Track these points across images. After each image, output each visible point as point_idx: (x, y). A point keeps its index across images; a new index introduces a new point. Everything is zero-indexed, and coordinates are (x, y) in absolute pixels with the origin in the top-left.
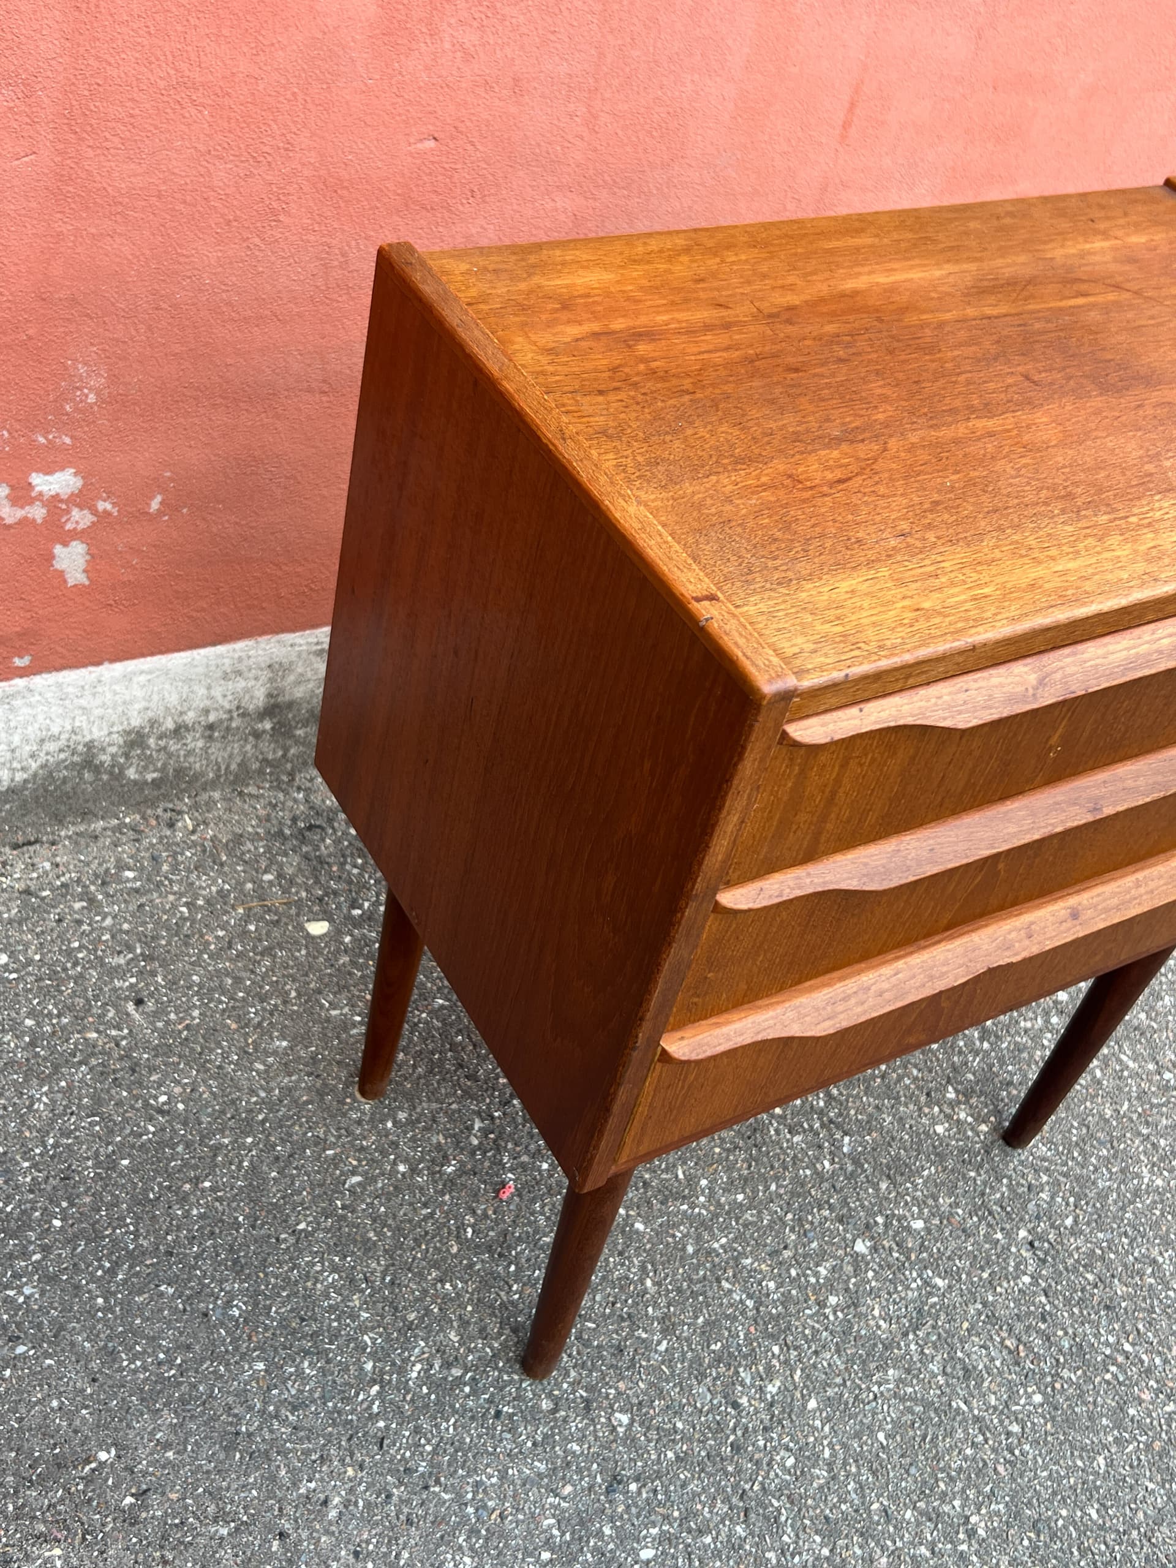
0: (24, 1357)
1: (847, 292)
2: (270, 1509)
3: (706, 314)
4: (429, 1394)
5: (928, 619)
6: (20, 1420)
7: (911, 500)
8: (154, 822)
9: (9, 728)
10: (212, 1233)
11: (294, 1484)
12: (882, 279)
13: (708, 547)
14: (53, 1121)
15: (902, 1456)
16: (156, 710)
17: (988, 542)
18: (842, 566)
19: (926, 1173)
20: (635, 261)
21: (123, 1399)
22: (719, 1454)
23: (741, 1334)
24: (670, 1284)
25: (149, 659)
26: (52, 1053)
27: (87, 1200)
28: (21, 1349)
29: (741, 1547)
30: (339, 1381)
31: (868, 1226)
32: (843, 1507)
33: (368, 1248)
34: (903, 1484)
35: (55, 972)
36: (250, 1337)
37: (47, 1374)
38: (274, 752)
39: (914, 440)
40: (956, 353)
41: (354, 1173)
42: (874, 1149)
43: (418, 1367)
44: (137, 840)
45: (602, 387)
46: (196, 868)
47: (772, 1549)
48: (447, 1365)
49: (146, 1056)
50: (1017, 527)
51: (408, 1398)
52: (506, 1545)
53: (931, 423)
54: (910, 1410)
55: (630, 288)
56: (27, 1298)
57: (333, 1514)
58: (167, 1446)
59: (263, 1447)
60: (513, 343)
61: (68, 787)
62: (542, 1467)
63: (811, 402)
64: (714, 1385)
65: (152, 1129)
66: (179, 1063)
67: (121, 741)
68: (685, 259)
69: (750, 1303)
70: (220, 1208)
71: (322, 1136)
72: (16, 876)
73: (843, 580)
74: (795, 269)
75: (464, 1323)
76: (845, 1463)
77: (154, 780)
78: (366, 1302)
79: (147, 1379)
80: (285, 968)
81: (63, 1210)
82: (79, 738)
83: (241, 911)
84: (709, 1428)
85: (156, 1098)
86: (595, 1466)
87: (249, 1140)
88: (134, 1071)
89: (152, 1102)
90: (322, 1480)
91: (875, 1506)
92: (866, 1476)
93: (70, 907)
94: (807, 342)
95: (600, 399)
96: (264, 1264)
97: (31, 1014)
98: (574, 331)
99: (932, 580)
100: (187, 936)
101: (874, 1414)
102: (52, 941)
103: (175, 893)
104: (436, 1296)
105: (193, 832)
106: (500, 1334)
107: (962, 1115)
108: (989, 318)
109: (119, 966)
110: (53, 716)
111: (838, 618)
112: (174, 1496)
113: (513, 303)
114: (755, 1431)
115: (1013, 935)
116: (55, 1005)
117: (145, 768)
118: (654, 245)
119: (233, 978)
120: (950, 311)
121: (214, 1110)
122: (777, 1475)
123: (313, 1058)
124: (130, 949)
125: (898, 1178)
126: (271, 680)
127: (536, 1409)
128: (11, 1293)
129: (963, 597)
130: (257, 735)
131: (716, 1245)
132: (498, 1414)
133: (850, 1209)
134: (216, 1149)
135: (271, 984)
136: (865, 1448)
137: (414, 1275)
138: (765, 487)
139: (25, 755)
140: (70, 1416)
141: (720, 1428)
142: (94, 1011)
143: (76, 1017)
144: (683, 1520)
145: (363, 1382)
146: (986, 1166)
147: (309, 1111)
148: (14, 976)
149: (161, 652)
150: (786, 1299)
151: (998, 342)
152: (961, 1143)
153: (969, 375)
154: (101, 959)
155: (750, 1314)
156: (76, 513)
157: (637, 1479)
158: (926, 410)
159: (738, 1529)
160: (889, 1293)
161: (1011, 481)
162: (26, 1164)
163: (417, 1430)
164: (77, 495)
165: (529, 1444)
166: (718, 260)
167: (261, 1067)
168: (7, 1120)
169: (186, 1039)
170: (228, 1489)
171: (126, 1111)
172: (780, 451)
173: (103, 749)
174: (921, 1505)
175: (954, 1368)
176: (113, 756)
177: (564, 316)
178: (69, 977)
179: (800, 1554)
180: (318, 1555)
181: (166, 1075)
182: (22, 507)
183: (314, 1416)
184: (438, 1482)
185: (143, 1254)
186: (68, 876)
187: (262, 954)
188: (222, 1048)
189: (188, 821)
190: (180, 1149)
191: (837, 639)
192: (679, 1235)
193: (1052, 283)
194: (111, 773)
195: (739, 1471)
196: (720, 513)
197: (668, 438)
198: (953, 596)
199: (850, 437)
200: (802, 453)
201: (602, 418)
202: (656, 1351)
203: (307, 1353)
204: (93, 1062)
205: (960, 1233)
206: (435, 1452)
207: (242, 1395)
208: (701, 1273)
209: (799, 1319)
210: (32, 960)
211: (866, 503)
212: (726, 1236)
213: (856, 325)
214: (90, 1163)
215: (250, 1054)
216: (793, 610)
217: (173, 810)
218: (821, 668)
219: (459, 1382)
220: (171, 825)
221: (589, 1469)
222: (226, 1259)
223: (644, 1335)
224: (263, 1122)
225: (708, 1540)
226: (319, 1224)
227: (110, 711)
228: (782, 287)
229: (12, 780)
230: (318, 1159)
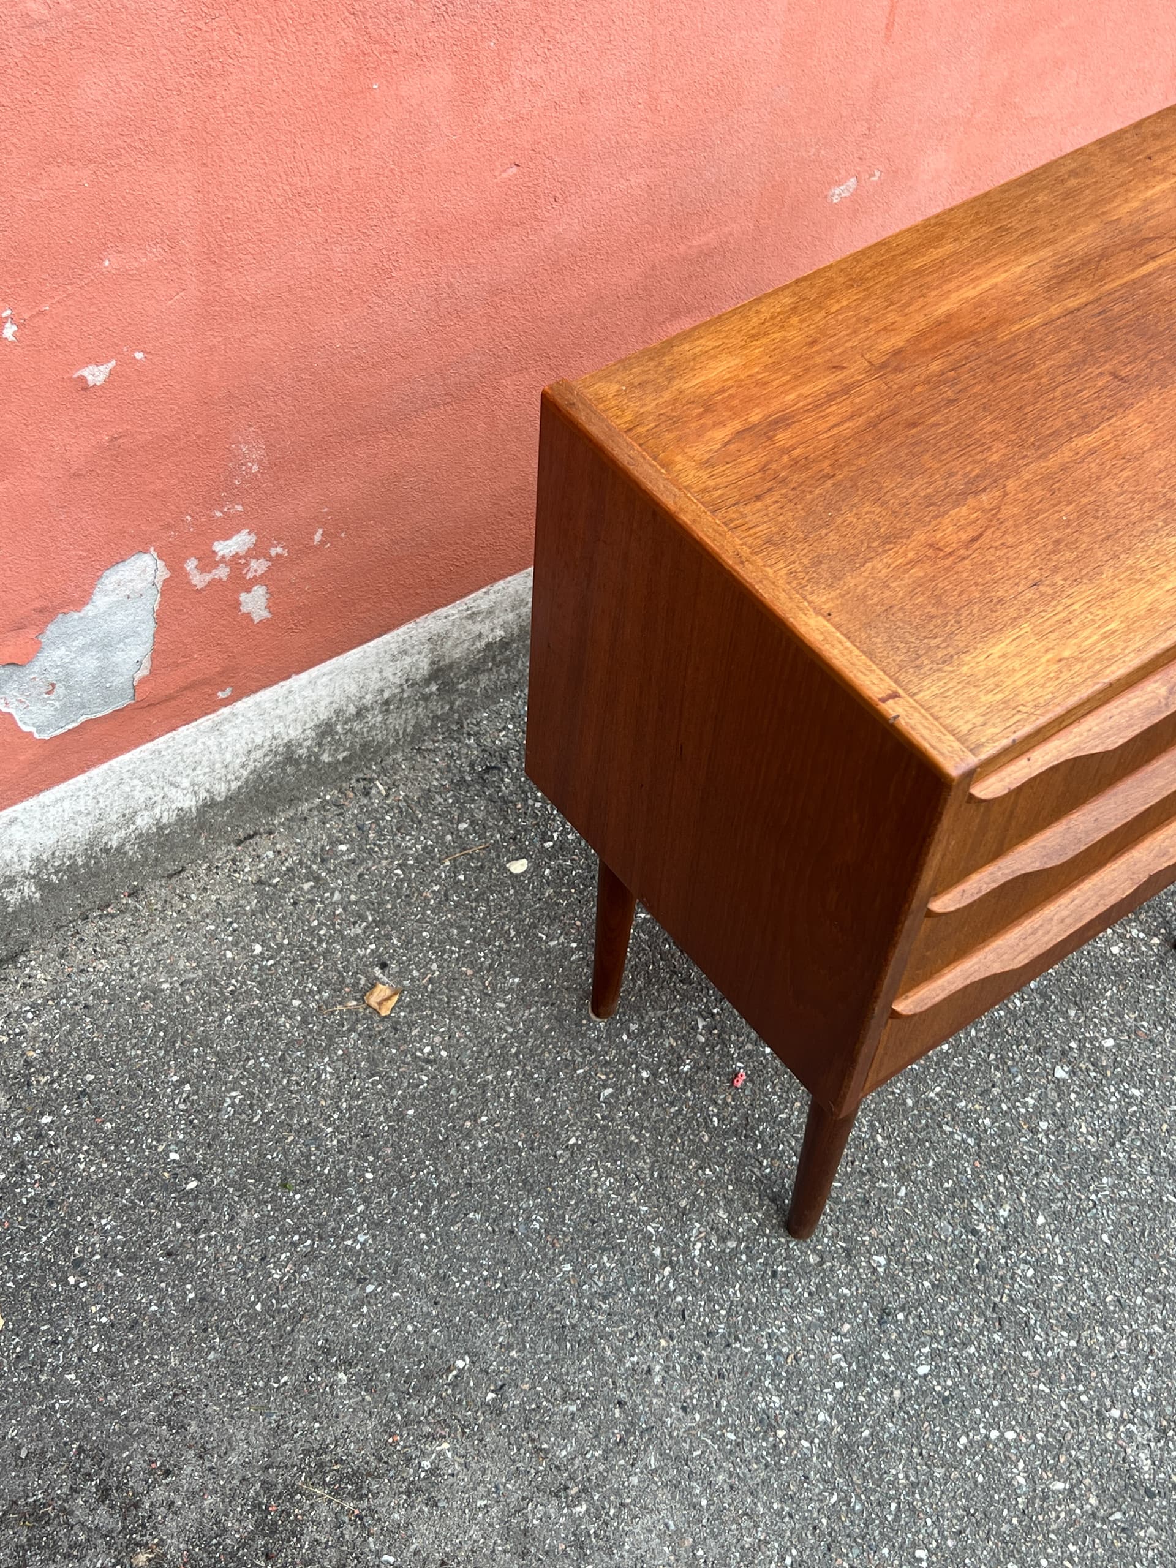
0: (374, 1294)
1: (942, 318)
2: (606, 1384)
3: (826, 382)
4: (713, 1267)
5: (1069, 667)
6: (386, 1346)
7: (1036, 544)
8: (351, 795)
9: (221, 749)
10: (500, 1161)
11: (620, 1360)
12: (970, 292)
13: (879, 640)
14: (340, 1087)
15: (1126, 1252)
16: (340, 701)
17: (1108, 572)
18: (992, 630)
19: (1109, 994)
20: (753, 336)
21: (464, 1315)
22: (968, 1277)
23: (968, 1170)
24: (898, 1135)
25: (328, 662)
26: (323, 1026)
27: (389, 1151)
28: (370, 1288)
29: (1001, 1351)
30: (636, 1268)
31: (1064, 1053)
32: (1082, 1304)
33: (633, 1150)
34: (1131, 1275)
35: (306, 952)
36: (553, 1245)
37: (396, 1304)
38: (442, 708)
39: (1027, 476)
40: (1049, 363)
41: (605, 1087)
42: (1058, 980)
43: (699, 1245)
44: (341, 814)
45: (758, 492)
46: (398, 830)
47: (1027, 1348)
48: (722, 1239)
49: (402, 1014)
50: (1128, 550)
51: (697, 1273)
52: (805, 1382)
53: (1039, 452)
54: (1126, 1211)
55: (756, 370)
56: (363, 1244)
57: (657, 1380)
58: (510, 1347)
59: (587, 1335)
60: (676, 463)
61: (275, 783)
62: (821, 1312)
63: (933, 457)
64: (953, 1218)
65: (425, 1078)
66: (432, 1015)
67: (314, 734)
68: (794, 320)
69: (971, 1141)
70: (500, 1138)
71: (570, 1058)
72: (247, 870)
73: (994, 645)
74: (892, 304)
75: (729, 1202)
76: (1078, 1267)
77: (344, 758)
78: (642, 1198)
79: (478, 1295)
80: (500, 910)
81: (371, 1164)
82: (279, 741)
83: (447, 863)
84: (956, 1255)
85: (421, 1051)
86: (865, 1304)
87: (509, 1073)
88: (396, 1030)
89: (419, 1054)
90: (642, 1353)
91: (1109, 1298)
92: (1097, 1274)
93: (301, 889)
94: (918, 389)
95: (759, 504)
96: (549, 1180)
97: (296, 994)
98: (721, 434)
99: (1067, 626)
100: (407, 896)
101: (1096, 1219)
102: (294, 923)
103: (387, 858)
104: (700, 1182)
105: (387, 796)
106: (761, 1205)
107: (1134, 932)
108: (1072, 312)
109: (358, 935)
110: (256, 730)
111: (997, 686)
112: (526, 1387)
113: (663, 418)
114: (995, 1252)
115: (1167, 842)
116: (314, 983)
117: (336, 750)
118: (766, 311)
119: (457, 928)
120: (1036, 314)
121: (472, 1052)
122: (1021, 1286)
123: (545, 988)
124: (363, 918)
125: (1084, 1003)
126: (432, 650)
127: (805, 1263)
128: (349, 1243)
129: (1095, 638)
130: (426, 698)
131: (932, 1095)
132: (774, 1274)
133: (1045, 1040)
134: (484, 1086)
135: (491, 926)
136: (1093, 1250)
137: (677, 1166)
138: (913, 563)
139: (237, 767)
140: (425, 1337)
141: (965, 1254)
142: (348, 981)
143: (334, 990)
144: (948, 1336)
145: (656, 1266)
146: (1163, 976)
147: (553, 1037)
148: (271, 962)
149: (338, 654)
150: (1002, 1132)
151: (1084, 339)
152: (1137, 960)
153: (1063, 387)
154: (340, 932)
155: (973, 1151)
156: (254, 564)
157: (902, 1309)
158: (1032, 439)
159: (996, 1336)
160: (1093, 1111)
161: (1118, 499)
162: (330, 1130)
163: (710, 1299)
164: (253, 549)
165: (806, 1295)
166: (823, 313)
167: (503, 1005)
168: (303, 1093)
169: (432, 992)
170: (567, 1373)
171: (399, 1067)
172: (918, 520)
173: (300, 745)
174: (1149, 1290)
175: (1160, 1167)
176: (308, 748)
177: (708, 420)
178: (319, 955)
179: (1052, 1349)
180: (653, 1414)
181: (423, 1027)
182: (210, 572)
183: (622, 1301)
184: (737, 1339)
185: (447, 1189)
186: (290, 860)
187: (476, 900)
188: (464, 994)
189: (380, 787)
190: (453, 1091)
191: (1001, 707)
192: (898, 1091)
193: (1123, 250)
194: (309, 762)
195: (988, 1288)
196: (881, 602)
197: (824, 532)
198: (1087, 638)
199: (973, 488)
200: (936, 517)
201: (765, 526)
202: (897, 1197)
203: (604, 1250)
204: (360, 1028)
205: (1148, 1043)
206: (729, 1315)
207: (558, 1294)
208: (924, 1122)
209: (1016, 1147)
210: (282, 945)
211: (999, 559)
212: (939, 1085)
213: (956, 356)
214: (382, 1118)
215: (490, 995)
216: (960, 687)
217: (365, 779)
218: (993, 739)
219: (735, 1252)
220: (367, 794)
221: (860, 1308)
222: (517, 1181)
223: (884, 1185)
224: (517, 1054)
225: (972, 1350)
226: (586, 1136)
227: (302, 713)
228: (885, 329)
229: (229, 790)
230: (572, 1079)
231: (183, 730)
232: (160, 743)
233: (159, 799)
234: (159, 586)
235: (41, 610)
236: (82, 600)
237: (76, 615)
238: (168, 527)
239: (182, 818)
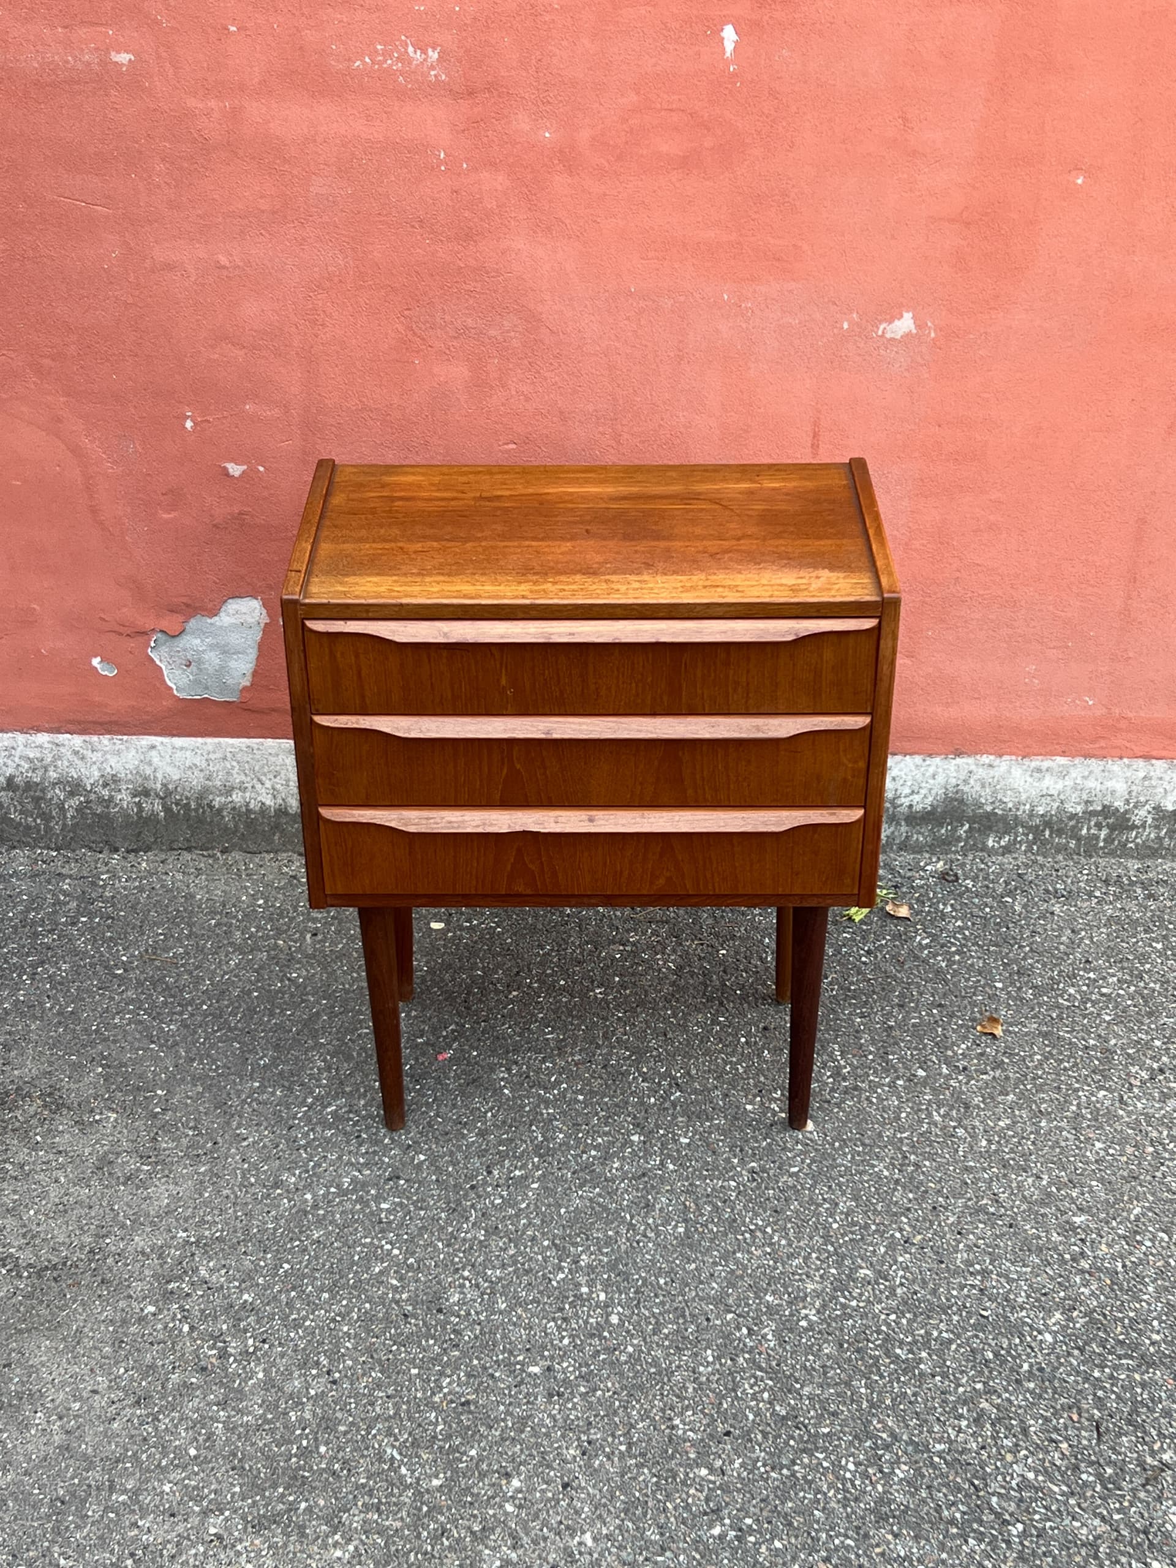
1: (542, 493)
3: (450, 495)
4: (330, 1119)
7: (446, 561)
12: (572, 490)
17: (462, 577)
19: (717, 1122)
20: (444, 474)
21: (184, 1076)
22: (461, 1186)
23: (522, 1148)
24: (502, 1118)
26: (255, 944)
27: (226, 1002)
29: (437, 1221)
30: (290, 1101)
31: (650, 1131)
32: (511, 1227)
34: (556, 1231)
36: (261, 1073)
37: (157, 1058)
39: (483, 544)
40: (563, 519)
42: (692, 1103)
43: (334, 1108)
47: (453, 1227)
48: (349, 1111)
49: (300, 957)
50: (483, 574)
51: (319, 1117)
52: (317, 1180)
53: (503, 540)
54: (592, 1207)
56: (170, 1029)
57: (245, 1144)
58: (190, 1098)
59: (233, 1112)
62: (362, 1161)
63: (453, 527)
64: (485, 1162)
65: (279, 985)
68: (472, 475)
70: (287, 1023)
74: (528, 483)
76: (530, 1213)
78: (329, 1077)
79: (200, 1073)
81: (212, 1003)
84: (466, 1175)
85: (291, 974)
86: (390, 1169)
87: (324, 1002)
88: (289, 961)
89: (288, 975)
90: (251, 1131)
91: (530, 1232)
92: (537, 1221)
94: (486, 508)
96: (291, 1049)
97: (257, 926)
99: (412, 583)
101: (569, 1201)
108: (609, 508)
112: (179, 1115)
114: (490, 1185)
115: (545, 818)
116: (272, 926)
118: (465, 469)
120: (588, 504)
121: (316, 986)
122: (485, 1204)
127: (380, 1140)
128: (164, 1026)
131: (545, 1112)
132: (358, 1136)
133: (647, 1121)
138: (382, 549)
151: (597, 517)
153: (555, 527)
155: (536, 1142)
157: (407, 1180)
158: (509, 535)
159: (443, 1214)
160: (632, 1161)
161: (510, 561)
162: (208, 982)
163: (312, 1129)
165: (364, 1151)
166: (489, 477)
168: (213, 964)
172: (410, 540)
191: (340, 592)
193: (676, 498)
199: (451, 540)
200: (419, 542)
209: (563, 1153)
211: (422, 559)
212: (555, 1110)
213: (524, 505)
214: (239, 990)
218: (320, 598)
219: (350, 1119)
221: (386, 1169)
222: (274, 1042)
223: (466, 1132)
224: (338, 996)
225: (422, 1212)
226: (331, 1042)
228: (509, 489)
231: (270, 742)
232: (253, 741)
233: (249, 786)
234: (262, 625)
235: (188, 606)
236: (214, 612)
237: (209, 621)
238: (270, 587)
239: (263, 810)
